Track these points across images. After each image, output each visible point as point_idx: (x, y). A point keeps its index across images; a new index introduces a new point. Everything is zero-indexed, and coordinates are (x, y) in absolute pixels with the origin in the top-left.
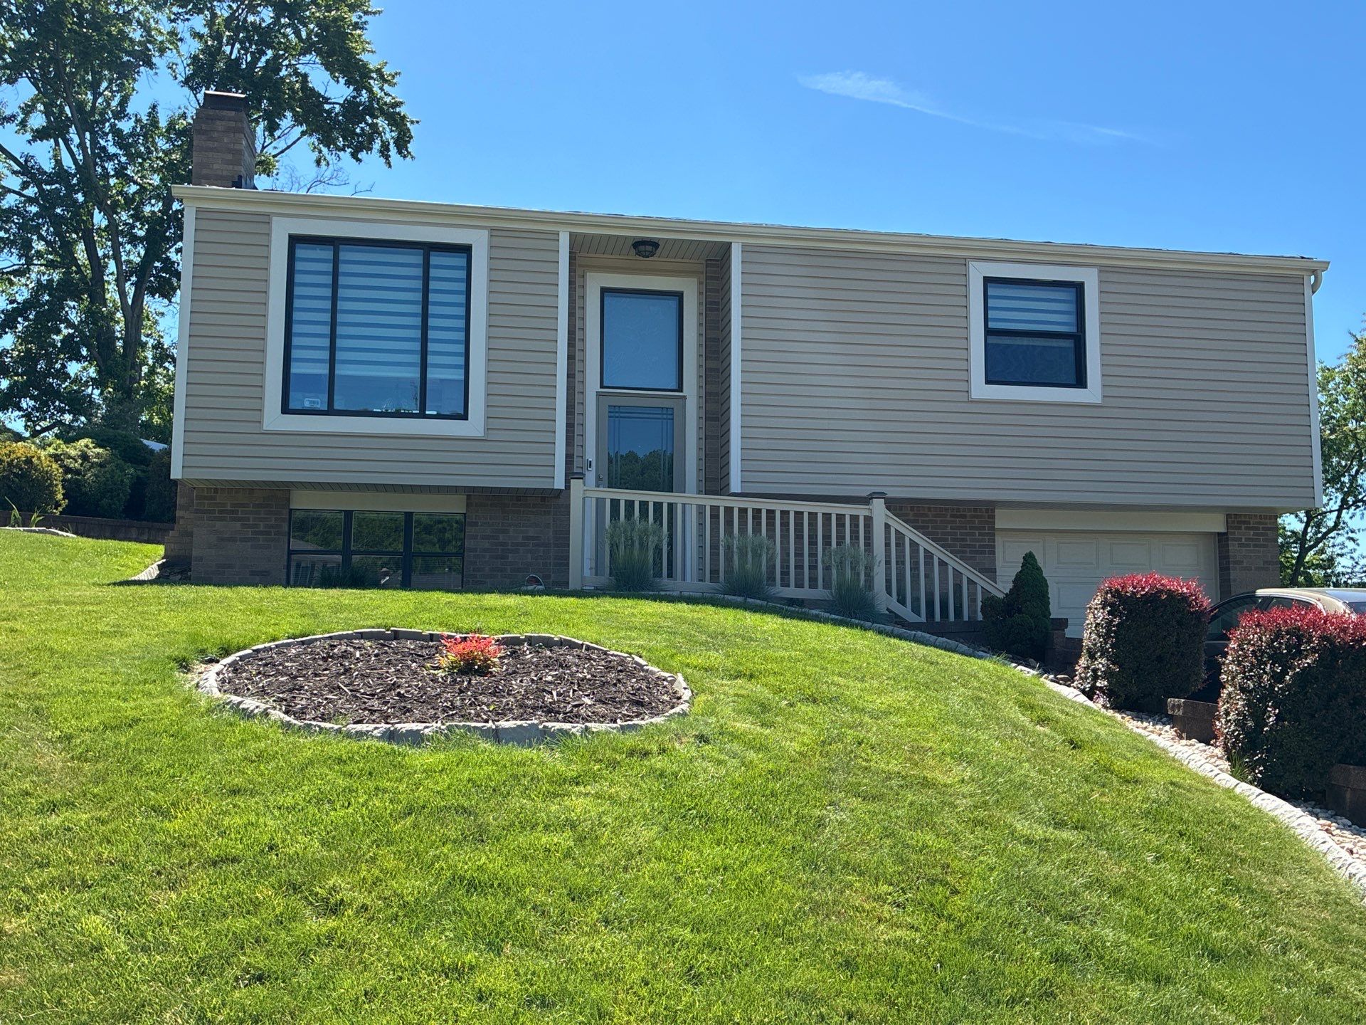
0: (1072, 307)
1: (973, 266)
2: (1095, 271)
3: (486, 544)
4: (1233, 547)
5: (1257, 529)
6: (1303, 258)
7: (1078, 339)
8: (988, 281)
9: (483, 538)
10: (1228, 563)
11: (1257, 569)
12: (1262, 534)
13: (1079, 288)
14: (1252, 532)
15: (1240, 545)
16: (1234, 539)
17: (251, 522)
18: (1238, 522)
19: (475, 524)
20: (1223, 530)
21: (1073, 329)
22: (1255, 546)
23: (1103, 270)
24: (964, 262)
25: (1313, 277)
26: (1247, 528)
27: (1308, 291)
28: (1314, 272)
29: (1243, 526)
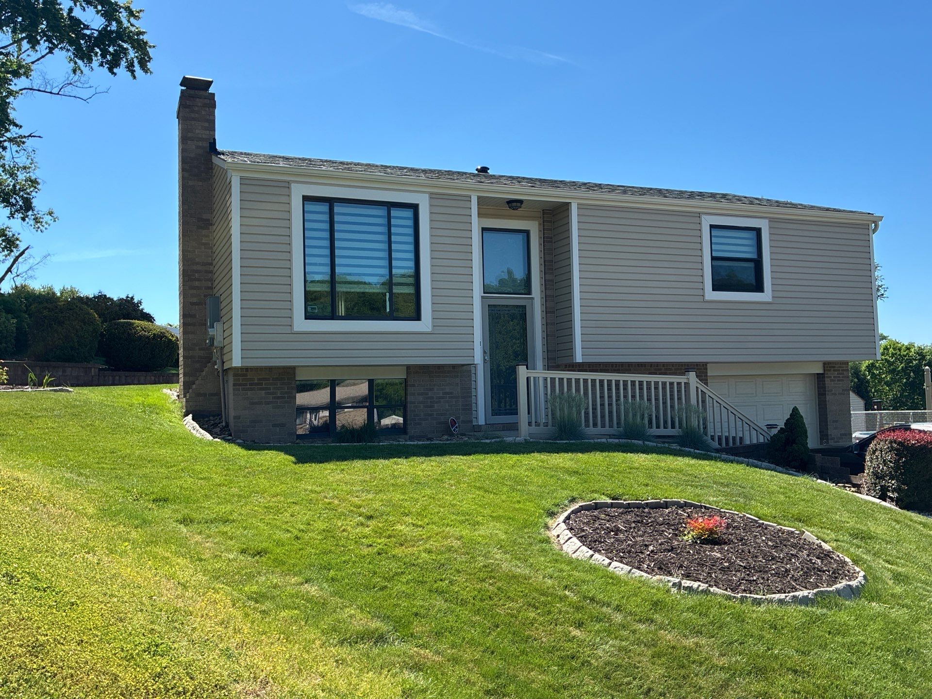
0: (753, 242)
1: (704, 217)
2: (767, 221)
3: (421, 398)
4: (827, 381)
5: (839, 370)
6: (869, 214)
7: (758, 263)
8: (712, 227)
9: (419, 394)
10: (825, 391)
11: (840, 394)
12: (841, 374)
13: (758, 231)
14: (836, 373)
15: (831, 381)
16: (828, 377)
17: (272, 391)
18: (830, 367)
19: (414, 385)
20: (821, 371)
21: (754, 256)
22: (838, 380)
23: (771, 220)
24: (699, 216)
25: (873, 225)
26: (834, 371)
27: (871, 232)
28: (874, 222)
29: (832, 369)
